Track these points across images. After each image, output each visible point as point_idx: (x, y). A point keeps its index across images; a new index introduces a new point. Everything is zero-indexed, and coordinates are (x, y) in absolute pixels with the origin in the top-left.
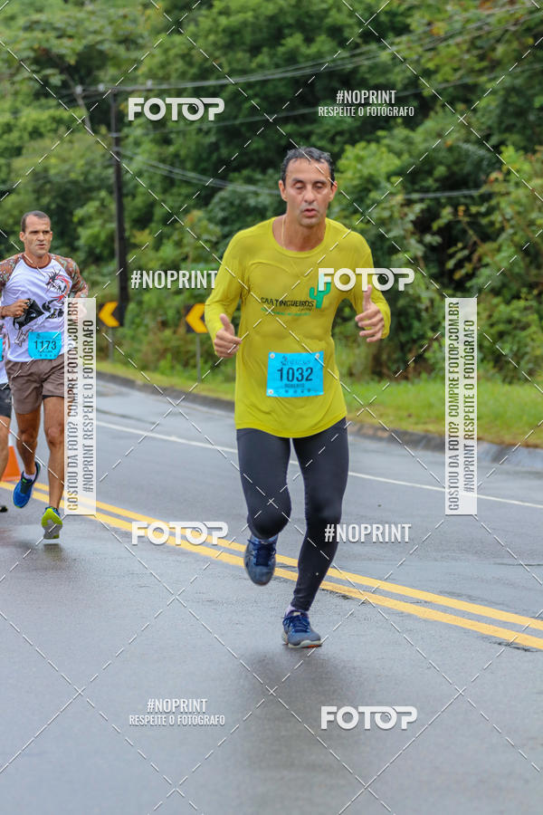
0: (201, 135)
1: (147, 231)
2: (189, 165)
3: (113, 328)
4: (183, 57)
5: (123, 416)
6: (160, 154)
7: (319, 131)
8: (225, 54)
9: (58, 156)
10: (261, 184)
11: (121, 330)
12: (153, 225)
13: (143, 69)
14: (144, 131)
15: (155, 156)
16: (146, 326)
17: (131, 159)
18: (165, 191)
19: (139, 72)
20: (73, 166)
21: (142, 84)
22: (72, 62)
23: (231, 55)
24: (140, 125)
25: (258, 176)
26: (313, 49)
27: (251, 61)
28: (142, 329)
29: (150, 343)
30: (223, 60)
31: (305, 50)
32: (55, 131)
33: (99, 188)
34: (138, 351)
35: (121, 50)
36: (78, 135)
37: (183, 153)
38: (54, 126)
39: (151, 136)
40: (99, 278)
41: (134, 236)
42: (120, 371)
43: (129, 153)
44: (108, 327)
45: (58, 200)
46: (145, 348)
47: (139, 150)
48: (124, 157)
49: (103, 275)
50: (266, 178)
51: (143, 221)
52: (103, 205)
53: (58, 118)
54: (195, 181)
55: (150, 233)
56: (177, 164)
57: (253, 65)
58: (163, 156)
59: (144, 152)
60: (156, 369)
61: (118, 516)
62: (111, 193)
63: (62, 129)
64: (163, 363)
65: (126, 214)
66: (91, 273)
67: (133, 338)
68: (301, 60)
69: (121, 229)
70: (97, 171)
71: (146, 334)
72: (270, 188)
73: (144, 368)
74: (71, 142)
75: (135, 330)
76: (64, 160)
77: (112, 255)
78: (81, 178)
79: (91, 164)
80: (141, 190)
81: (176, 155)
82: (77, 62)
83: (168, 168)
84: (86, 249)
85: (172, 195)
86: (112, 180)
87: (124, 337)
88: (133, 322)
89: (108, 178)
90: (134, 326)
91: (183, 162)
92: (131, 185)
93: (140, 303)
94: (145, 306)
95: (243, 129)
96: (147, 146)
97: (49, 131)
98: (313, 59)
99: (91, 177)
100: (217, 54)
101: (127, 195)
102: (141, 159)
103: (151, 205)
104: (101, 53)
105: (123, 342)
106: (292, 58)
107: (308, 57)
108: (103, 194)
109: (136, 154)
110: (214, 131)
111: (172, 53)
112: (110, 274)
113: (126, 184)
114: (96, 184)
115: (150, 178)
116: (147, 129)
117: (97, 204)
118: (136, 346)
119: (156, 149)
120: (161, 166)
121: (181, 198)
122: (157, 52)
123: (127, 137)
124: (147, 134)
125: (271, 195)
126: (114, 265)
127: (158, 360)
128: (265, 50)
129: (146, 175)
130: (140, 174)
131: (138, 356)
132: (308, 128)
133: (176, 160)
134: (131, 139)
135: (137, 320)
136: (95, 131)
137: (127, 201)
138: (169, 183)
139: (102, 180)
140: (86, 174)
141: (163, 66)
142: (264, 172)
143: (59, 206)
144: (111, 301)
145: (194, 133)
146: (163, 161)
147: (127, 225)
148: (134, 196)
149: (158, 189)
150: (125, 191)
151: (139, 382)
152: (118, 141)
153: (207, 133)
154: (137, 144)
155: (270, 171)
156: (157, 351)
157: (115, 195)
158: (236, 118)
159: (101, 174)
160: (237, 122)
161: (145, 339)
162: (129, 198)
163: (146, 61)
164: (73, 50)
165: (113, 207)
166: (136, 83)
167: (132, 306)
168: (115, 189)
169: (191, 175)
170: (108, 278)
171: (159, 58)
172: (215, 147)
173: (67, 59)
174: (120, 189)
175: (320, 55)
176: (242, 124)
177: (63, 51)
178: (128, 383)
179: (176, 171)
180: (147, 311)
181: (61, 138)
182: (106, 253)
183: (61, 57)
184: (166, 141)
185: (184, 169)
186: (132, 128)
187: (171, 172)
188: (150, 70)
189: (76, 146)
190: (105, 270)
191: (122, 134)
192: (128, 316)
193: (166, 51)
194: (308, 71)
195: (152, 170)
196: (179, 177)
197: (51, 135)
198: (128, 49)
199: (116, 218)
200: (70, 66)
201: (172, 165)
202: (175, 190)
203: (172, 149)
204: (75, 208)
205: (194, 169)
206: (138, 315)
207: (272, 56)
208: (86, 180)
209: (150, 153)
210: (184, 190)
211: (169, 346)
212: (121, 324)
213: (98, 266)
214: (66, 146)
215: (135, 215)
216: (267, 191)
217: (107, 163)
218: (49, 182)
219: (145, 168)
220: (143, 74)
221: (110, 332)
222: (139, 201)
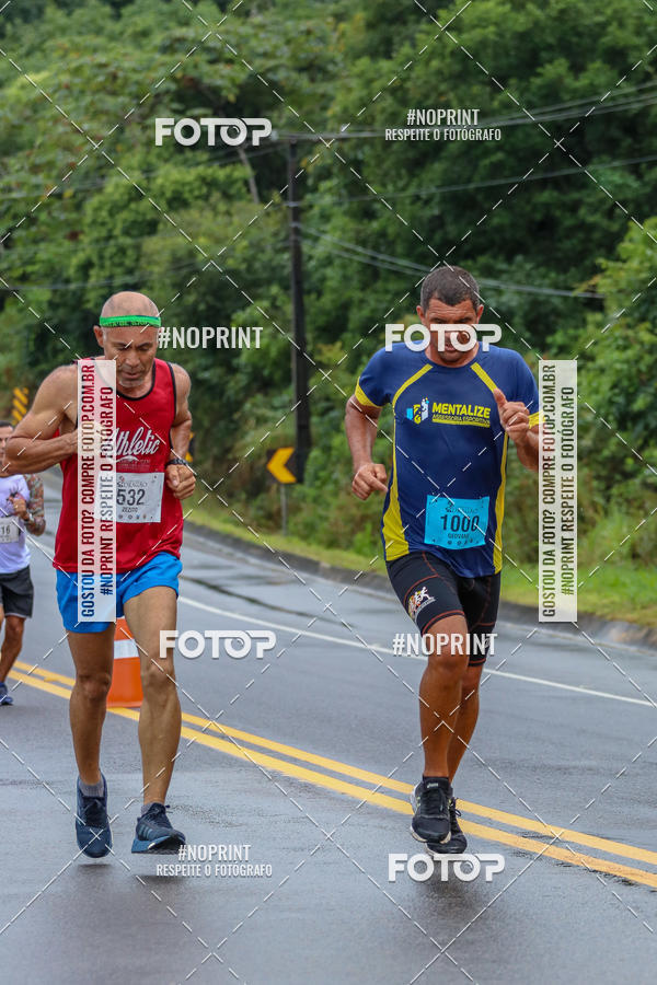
0: (419, 204)
1: (339, 344)
2: (399, 249)
3: (288, 485)
4: (393, 91)
5: (301, 614)
6: (358, 232)
7: (590, 200)
8: (454, 88)
9: (209, 235)
10: (504, 276)
11: (299, 488)
12: (347, 336)
13: (335, 109)
14: (335, 199)
15: (352, 234)
16: (336, 482)
17: (316, 239)
18: (364, 287)
19: (329, 113)
20: (232, 249)
21: (332, 130)
22: (232, 98)
23: (463, 88)
24: (330, 190)
25: (502, 266)
26: (583, 81)
27: (492, 99)
28: (330, 487)
29: (341, 508)
30: (451, 95)
31: (569, 81)
32: (206, 198)
33: (269, 282)
34: (324, 519)
35: (303, 82)
36: (238, 204)
37: (391, 230)
38: (205, 190)
39: (346, 206)
40: (269, 413)
41: (320, 352)
42: (298, 548)
43: (313, 231)
44: (280, 484)
45: (210, 299)
46: (333, 514)
47: (328, 227)
48: (307, 236)
49: (274, 408)
50: (514, 268)
51: (333, 330)
52: (274, 306)
53: (209, 179)
54: (409, 272)
55: (342, 348)
56: (383, 249)
57: (496, 104)
58: (362, 235)
59: (335, 229)
60: (349, 545)
61: (294, 761)
62: (286, 288)
63: (216, 196)
64: (359, 537)
65: (308, 319)
66: (255, 405)
67: (316, 500)
68: (566, 97)
69: (300, 339)
70: (264, 257)
71: (335, 494)
72: (519, 283)
73: (332, 543)
74: (228, 213)
75: (320, 488)
76: (219, 241)
77: (287, 380)
78: (243, 267)
79: (257, 246)
80: (331, 283)
81: (383, 234)
82: (238, 98)
83: (370, 252)
84: (249, 370)
85: (376, 292)
86: (288, 270)
87: (304, 498)
88: (317, 478)
89: (283, 267)
90: (318, 483)
91: (391, 244)
92: (316, 276)
93: (327, 449)
94: (334, 453)
95: (480, 197)
96: (340, 220)
97: (197, 198)
98: (583, 97)
99: (257, 265)
100: (443, 87)
101: (309, 292)
102: (330, 239)
103: (345, 307)
104: (273, 84)
105: (303, 505)
106: (552, 94)
107: (575, 93)
108: (275, 289)
109: (324, 232)
110: (437, 199)
111: (377, 85)
112: (284, 407)
113: (308, 275)
114: (265, 275)
115: (344, 267)
116: (340, 195)
117: (266, 304)
118: (321, 511)
119: (352, 225)
120: (360, 249)
121: (389, 297)
122: (354, 83)
123: (311, 207)
124: (340, 204)
125: (519, 293)
126: (289, 394)
127: (353, 532)
128: (513, 81)
129: (337, 262)
130: (328, 261)
131: (325, 525)
132: (575, 195)
133: (381, 241)
134: (316, 211)
135: (322, 474)
136: (264, 199)
137: (309, 300)
138: (371, 274)
139: (273, 269)
140: (250, 261)
141: (363, 103)
142: (509, 259)
143: (210, 308)
144: (285, 446)
145: (408, 201)
146: (363, 243)
147: (309, 336)
148: (320, 294)
149: (355, 283)
150: (306, 286)
151: (325, 564)
152: (297, 214)
153: (427, 202)
154: (325, 217)
155: (519, 258)
156: (351, 520)
157: (292, 292)
158: (469, 181)
159: (271, 261)
160: (472, 186)
161: (335, 502)
162: (313, 296)
163: (340, 97)
164: (233, 80)
165: (289, 309)
166: (325, 129)
167: (315, 453)
168: (292, 283)
169: (403, 262)
170: (279, 413)
171: (358, 93)
172: (438, 223)
173: (224, 93)
174: (300, 283)
175: (594, 90)
176: (478, 190)
177: (219, 82)
178: (309, 566)
179: (381, 257)
180: (338, 461)
181: (214, 209)
182: (278, 376)
183: (216, 91)
184: (368, 214)
185: (393, 254)
186: (317, 195)
187: (374, 258)
188: (345, 110)
189: (236, 220)
190: (277, 402)
191: (303, 204)
192: (310, 468)
193: (369, 83)
194: (575, 113)
195: (346, 255)
196: (387, 266)
197: (200, 203)
198: (312, 80)
199: (292, 326)
200: (228, 103)
201: (376, 248)
202: (379, 285)
203: (375, 225)
204: (234, 311)
205: (408, 255)
206: (323, 468)
207: (522, 92)
208: (249, 269)
209: (344, 230)
210: (393, 286)
211: (370, 512)
212: (300, 480)
213: (266, 394)
214: (221, 219)
215: (322, 320)
216: (513, 287)
217: (280, 245)
218: (197, 272)
219: (336, 252)
220: (334, 116)
221: (283, 490)
222: (327, 301)
